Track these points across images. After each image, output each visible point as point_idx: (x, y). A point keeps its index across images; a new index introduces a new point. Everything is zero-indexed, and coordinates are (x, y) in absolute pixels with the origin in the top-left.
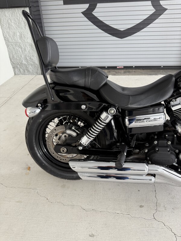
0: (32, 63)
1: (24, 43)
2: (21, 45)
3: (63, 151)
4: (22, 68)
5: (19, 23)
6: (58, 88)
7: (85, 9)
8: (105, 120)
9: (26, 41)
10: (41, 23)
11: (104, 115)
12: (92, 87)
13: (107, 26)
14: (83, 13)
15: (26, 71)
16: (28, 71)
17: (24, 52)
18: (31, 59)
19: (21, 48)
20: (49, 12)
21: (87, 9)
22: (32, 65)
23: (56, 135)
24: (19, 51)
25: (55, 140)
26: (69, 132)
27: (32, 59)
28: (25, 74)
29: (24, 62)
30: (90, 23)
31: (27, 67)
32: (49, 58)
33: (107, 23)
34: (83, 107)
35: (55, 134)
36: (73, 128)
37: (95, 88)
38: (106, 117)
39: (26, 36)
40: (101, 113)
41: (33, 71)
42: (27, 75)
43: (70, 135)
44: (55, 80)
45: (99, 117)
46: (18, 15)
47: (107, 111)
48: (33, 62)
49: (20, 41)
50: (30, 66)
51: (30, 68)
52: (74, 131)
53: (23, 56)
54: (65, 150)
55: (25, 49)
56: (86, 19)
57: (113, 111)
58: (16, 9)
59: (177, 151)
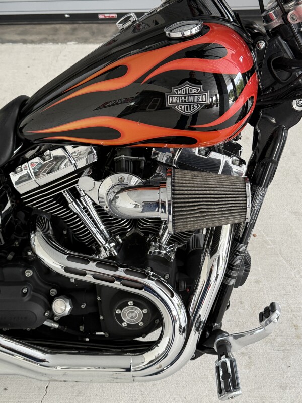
59: (53, 292)
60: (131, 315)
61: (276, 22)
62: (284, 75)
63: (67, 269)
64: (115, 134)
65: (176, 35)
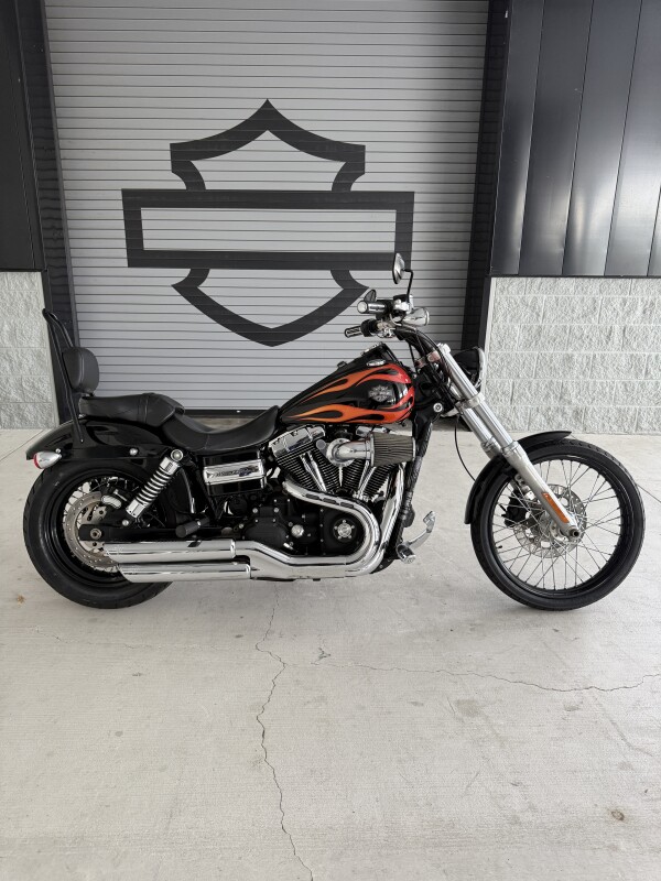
0: (35, 397)
1: (19, 350)
2: (10, 353)
3: (95, 534)
4: (4, 411)
5: (12, 304)
6: (93, 424)
7: (181, 280)
8: (166, 470)
9: (25, 344)
10: (70, 303)
11: (165, 463)
12: (149, 423)
13: (236, 317)
14: (176, 287)
15: (16, 419)
16: (23, 419)
17: (16, 370)
18: (34, 387)
19: (11, 361)
20: (91, 281)
21: (187, 278)
22: (34, 403)
23: (85, 510)
24: (5, 368)
25: (82, 520)
26: (107, 500)
27: (38, 389)
28: (11, 427)
29: (13, 395)
30: (193, 309)
31: (19, 408)
32: (81, 378)
33: (235, 311)
34: (133, 452)
35: (80, 509)
36: (116, 493)
37: (155, 423)
38: (169, 466)
39: (26, 332)
40: (161, 460)
41: (36, 418)
42: (18, 428)
43: (109, 507)
44: (89, 413)
45: (157, 467)
46: (12, 287)
47: (169, 456)
48: (38, 395)
49: (8, 344)
50: (31, 407)
51: (30, 411)
52: (117, 497)
53: (11, 381)
54: (99, 533)
55: (20, 364)
56: (183, 300)
57: (179, 455)
58: (9, 274)
59: (290, 524)
60: (344, 530)
61: (422, 365)
62: (428, 393)
63: (308, 496)
64: (339, 414)
65: (372, 365)
